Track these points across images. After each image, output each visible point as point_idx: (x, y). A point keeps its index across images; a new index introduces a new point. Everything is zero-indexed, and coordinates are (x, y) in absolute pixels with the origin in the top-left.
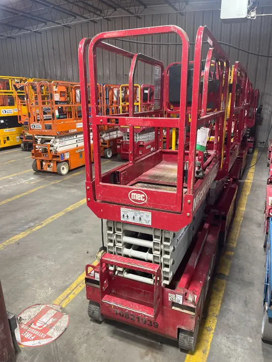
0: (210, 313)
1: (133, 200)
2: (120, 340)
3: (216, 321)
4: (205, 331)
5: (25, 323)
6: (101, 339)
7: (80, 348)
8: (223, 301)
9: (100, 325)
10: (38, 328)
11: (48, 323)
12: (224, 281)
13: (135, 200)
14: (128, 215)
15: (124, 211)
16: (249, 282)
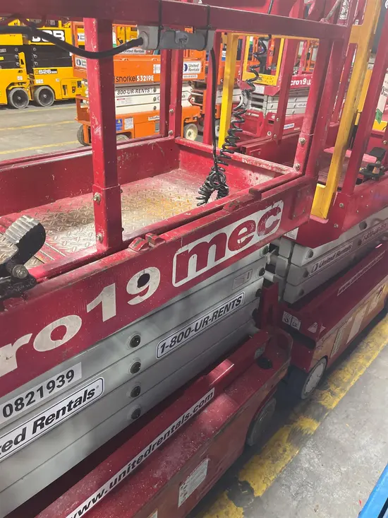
12: (238, 513)
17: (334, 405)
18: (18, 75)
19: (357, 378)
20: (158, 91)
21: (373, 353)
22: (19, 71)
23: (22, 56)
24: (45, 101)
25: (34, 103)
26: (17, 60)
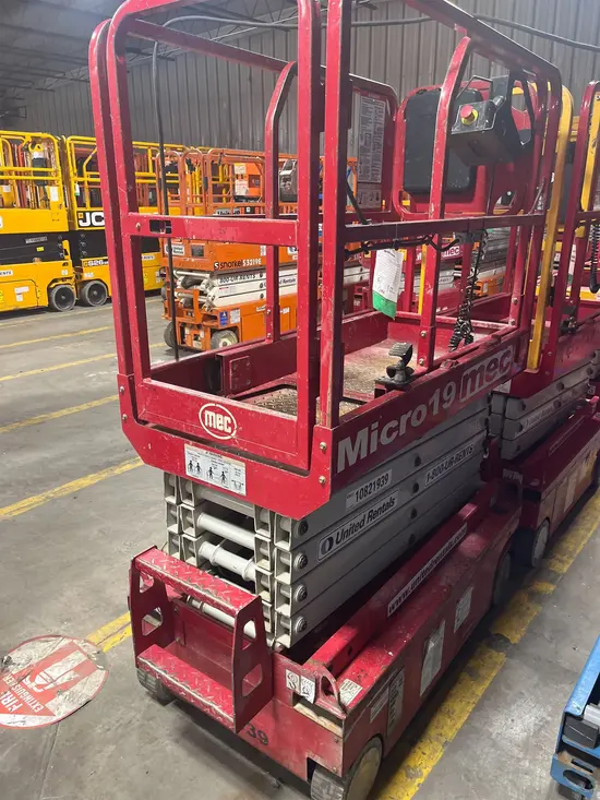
0: (432, 732)
1: (208, 427)
2: (191, 753)
3: (439, 755)
4: (401, 777)
5: (14, 673)
6: (151, 742)
7: (99, 752)
8: (479, 707)
9: (163, 708)
10: (35, 689)
11: (59, 682)
12: (500, 657)
13: (211, 429)
14: (199, 462)
15: (191, 452)
16: (567, 671)
17: (565, 570)
18: (62, 270)
19: (581, 547)
20: (264, 276)
21: (592, 524)
22: (64, 264)
23: (66, 244)
24: (95, 299)
25: (82, 303)
26: (61, 250)
